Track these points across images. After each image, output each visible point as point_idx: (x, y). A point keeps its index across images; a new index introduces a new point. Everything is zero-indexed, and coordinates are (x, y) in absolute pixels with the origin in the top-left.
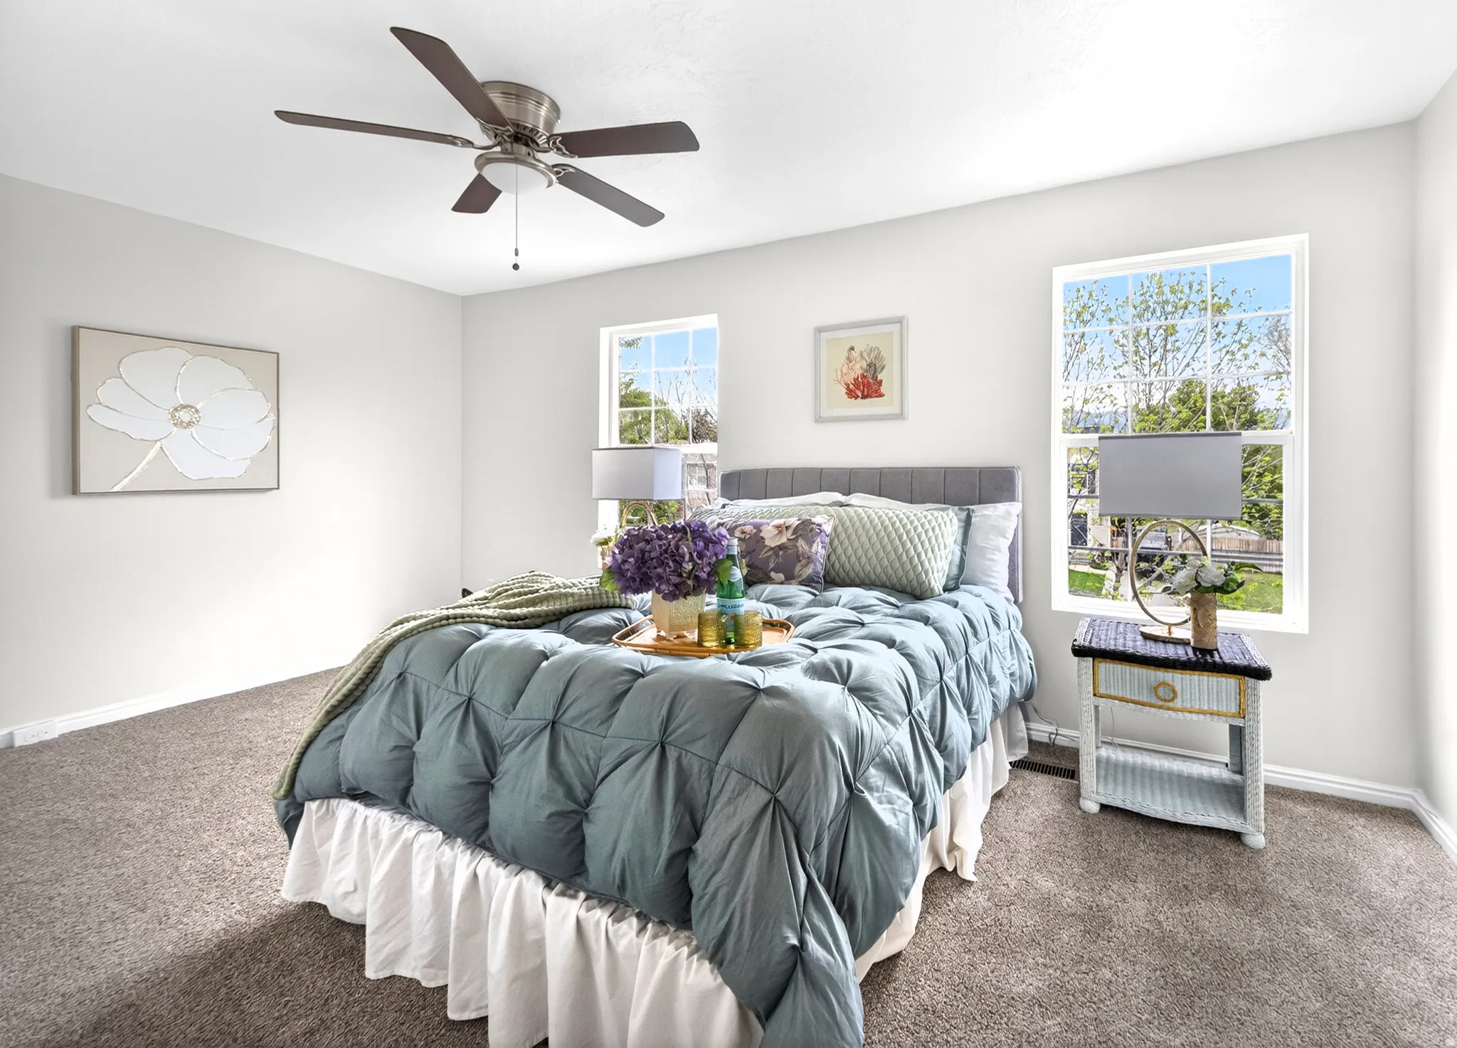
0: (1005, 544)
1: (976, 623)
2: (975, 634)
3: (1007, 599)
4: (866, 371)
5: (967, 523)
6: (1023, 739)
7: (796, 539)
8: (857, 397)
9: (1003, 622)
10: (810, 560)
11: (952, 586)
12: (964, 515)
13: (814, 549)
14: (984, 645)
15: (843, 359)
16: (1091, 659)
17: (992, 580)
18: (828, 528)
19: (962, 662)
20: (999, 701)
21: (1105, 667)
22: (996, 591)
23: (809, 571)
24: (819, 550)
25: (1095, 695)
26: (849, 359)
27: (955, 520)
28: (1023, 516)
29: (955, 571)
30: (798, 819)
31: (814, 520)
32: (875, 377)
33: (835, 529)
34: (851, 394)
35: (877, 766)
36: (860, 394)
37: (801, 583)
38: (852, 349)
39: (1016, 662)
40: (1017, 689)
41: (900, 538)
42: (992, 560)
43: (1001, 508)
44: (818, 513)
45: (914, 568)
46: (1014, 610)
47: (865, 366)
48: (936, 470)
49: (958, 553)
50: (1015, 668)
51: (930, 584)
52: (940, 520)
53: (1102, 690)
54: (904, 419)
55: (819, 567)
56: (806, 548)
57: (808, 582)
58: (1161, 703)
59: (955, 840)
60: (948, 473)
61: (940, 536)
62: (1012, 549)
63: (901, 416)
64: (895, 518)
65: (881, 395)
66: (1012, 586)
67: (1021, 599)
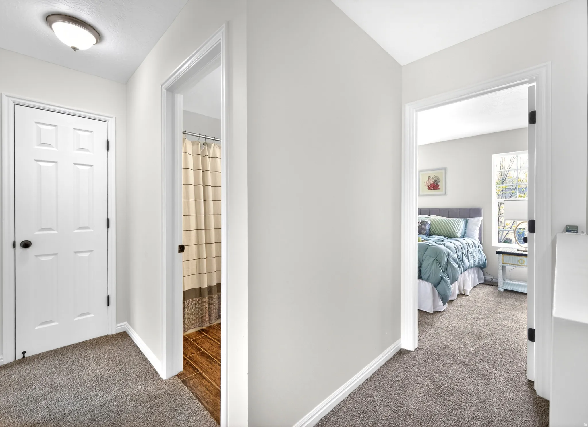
0: (478, 228)
1: (470, 245)
2: (469, 247)
3: (478, 242)
4: (434, 182)
5: (466, 223)
6: (482, 278)
7: (421, 225)
8: (431, 189)
9: (477, 246)
10: (425, 229)
11: (463, 237)
12: (465, 220)
13: (426, 227)
14: (472, 249)
15: (427, 179)
16: (501, 254)
17: (474, 237)
18: (429, 222)
19: (466, 250)
20: (476, 262)
21: (505, 256)
22: (475, 240)
23: (425, 232)
24: (427, 227)
25: (502, 263)
26: (429, 179)
27: (463, 221)
28: (483, 221)
29: (463, 234)
30: (440, 262)
31: (425, 221)
32: (437, 184)
33: (431, 224)
34: (429, 188)
35: (451, 258)
36: (432, 189)
37: (423, 235)
38: (430, 176)
39: (480, 256)
40: (481, 262)
41: (448, 225)
42: (473, 232)
43: (476, 219)
44: (426, 219)
45: (453, 232)
46: (481, 245)
47: (434, 181)
48: (457, 209)
49: (464, 229)
50: (480, 257)
51: (457, 235)
52: (459, 221)
53: (504, 262)
54: (446, 195)
55: (428, 231)
56: (424, 227)
57: (425, 234)
58: (520, 264)
59: (464, 288)
60: (460, 210)
61: (459, 225)
62: (480, 230)
63: (445, 194)
64: (447, 221)
65: (439, 189)
66: (480, 239)
67: (482, 243)
